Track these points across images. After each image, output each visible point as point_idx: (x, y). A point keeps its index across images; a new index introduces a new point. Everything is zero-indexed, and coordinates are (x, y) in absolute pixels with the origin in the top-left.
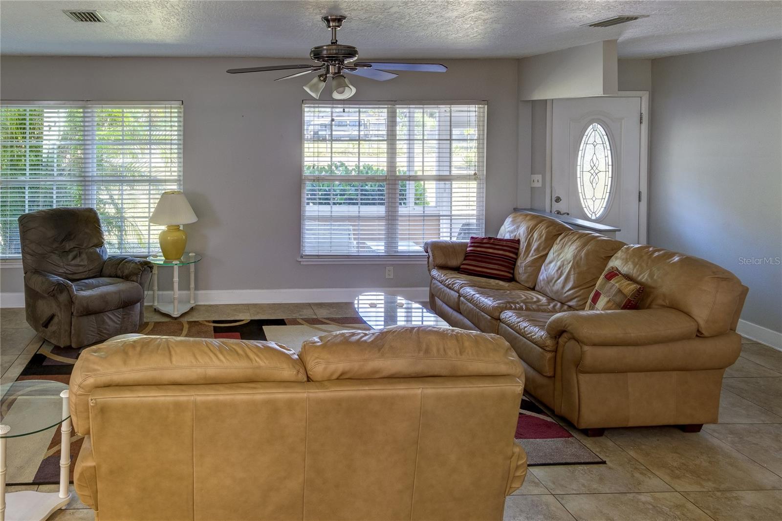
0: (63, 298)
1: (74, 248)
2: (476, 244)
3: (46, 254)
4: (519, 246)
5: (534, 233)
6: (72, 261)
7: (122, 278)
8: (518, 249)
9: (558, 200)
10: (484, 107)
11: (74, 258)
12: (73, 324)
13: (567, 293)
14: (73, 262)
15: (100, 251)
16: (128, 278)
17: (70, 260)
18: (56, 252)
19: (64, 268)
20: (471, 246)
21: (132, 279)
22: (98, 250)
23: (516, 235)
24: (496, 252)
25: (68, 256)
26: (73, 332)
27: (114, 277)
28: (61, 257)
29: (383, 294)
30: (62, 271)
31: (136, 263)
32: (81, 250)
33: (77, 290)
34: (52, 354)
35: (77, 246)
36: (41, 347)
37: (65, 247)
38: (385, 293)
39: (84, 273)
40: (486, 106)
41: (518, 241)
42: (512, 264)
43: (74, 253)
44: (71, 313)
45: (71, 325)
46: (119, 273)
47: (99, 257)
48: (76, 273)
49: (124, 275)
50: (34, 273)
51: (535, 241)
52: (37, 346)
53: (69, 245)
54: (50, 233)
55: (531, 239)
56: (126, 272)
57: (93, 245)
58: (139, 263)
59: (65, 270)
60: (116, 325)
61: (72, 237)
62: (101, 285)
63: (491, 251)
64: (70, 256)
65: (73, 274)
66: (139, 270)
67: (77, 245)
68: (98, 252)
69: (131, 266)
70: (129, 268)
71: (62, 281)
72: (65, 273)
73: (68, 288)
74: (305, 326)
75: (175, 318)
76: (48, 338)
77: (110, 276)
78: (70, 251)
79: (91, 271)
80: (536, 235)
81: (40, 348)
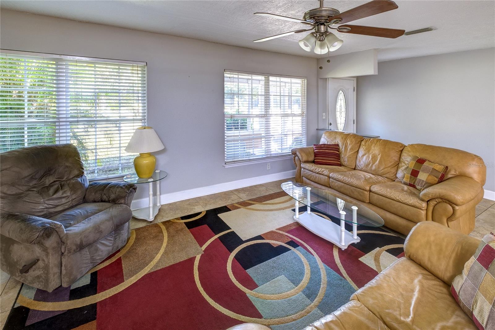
0: (51, 242)
1: (54, 182)
2: (319, 148)
3: (22, 193)
4: (339, 148)
5: (347, 140)
6: (53, 195)
7: (109, 201)
8: (339, 149)
9: (331, 124)
10: (305, 80)
11: (56, 191)
12: (63, 265)
13: (382, 171)
14: (55, 196)
15: (81, 181)
16: (115, 202)
17: (51, 194)
18: (35, 189)
19: (45, 203)
20: (316, 149)
21: (119, 202)
22: (79, 179)
23: (335, 142)
24: (330, 151)
25: (48, 191)
26: (64, 272)
27: (98, 202)
28: (41, 194)
29: (291, 182)
30: (43, 207)
31: (121, 187)
32: (63, 183)
33: (66, 227)
34: (36, 302)
35: (58, 180)
36: (19, 294)
37: (45, 183)
38: (292, 182)
39: (68, 204)
40: (306, 80)
41: (338, 145)
42: (338, 156)
43: (56, 186)
44: (60, 253)
45: (61, 266)
46: (105, 197)
47: (82, 185)
48: (58, 206)
49: (110, 199)
50: (8, 219)
51: (349, 145)
52: (13, 294)
53: (48, 180)
54: (26, 172)
55: (347, 144)
56: (113, 196)
57: (74, 176)
58: (124, 187)
59: (46, 205)
60: (108, 248)
61: (52, 172)
62: (89, 214)
63: (327, 151)
64: (52, 191)
65: (54, 207)
66: (126, 194)
67: (57, 178)
68: (80, 181)
69: (118, 190)
70: (115, 193)
71: (49, 223)
72: (47, 208)
73: (56, 229)
74: (242, 208)
75: (150, 221)
76: (30, 283)
77: (94, 201)
78: (51, 185)
79: (74, 200)
80: (349, 142)
81: (18, 296)
